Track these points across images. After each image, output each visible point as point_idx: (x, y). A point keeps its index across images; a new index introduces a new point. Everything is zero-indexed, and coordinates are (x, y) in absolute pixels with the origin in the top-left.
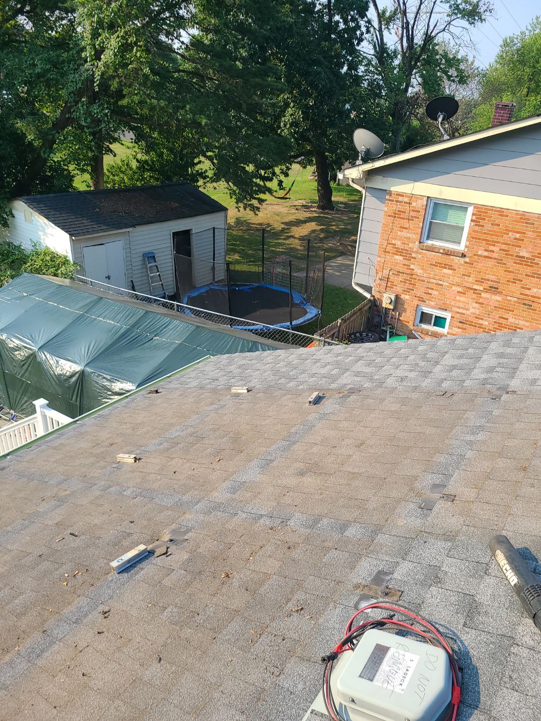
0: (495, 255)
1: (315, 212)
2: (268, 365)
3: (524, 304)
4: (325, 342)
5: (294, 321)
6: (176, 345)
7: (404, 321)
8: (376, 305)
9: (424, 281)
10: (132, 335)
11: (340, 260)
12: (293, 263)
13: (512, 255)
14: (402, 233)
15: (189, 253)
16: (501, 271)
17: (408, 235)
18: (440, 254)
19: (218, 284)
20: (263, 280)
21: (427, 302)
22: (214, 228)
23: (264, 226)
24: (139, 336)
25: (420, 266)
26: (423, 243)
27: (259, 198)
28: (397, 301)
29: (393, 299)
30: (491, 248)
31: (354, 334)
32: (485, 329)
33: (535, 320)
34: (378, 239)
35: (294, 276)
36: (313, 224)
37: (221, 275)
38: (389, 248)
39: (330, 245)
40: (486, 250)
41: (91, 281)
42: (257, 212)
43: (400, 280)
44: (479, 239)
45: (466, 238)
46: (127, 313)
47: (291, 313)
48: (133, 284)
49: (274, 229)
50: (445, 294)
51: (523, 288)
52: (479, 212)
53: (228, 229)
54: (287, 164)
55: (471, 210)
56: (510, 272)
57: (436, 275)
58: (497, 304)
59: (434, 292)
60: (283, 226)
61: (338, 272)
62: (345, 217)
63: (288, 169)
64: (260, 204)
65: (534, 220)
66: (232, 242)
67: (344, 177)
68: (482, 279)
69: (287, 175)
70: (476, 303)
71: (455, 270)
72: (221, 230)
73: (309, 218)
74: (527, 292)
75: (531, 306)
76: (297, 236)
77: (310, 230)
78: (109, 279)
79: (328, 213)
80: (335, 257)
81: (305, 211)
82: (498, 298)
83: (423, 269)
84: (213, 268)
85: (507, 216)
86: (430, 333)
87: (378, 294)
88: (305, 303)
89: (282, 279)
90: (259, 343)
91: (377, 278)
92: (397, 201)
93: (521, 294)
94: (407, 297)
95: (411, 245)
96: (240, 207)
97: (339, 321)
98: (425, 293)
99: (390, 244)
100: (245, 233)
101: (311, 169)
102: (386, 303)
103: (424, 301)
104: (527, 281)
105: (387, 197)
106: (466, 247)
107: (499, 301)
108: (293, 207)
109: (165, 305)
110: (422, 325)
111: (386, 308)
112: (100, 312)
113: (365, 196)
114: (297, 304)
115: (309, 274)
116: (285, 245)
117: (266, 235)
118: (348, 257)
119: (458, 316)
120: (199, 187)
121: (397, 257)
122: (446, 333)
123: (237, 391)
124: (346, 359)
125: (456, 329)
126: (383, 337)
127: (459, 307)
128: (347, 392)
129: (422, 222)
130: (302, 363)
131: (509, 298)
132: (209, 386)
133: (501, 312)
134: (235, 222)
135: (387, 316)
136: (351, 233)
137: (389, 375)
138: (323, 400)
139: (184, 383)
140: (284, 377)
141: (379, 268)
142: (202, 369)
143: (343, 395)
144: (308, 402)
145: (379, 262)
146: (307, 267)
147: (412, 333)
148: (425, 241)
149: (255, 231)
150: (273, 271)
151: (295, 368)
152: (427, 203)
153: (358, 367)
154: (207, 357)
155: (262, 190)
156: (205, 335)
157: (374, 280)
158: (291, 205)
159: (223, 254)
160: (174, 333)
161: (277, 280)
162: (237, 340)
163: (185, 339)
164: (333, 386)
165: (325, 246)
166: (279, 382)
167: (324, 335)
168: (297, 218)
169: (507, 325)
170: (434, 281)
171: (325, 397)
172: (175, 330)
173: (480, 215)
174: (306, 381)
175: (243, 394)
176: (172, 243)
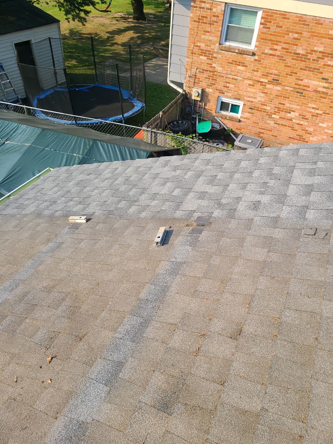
0: (278, 53)
1: (131, 23)
2: (106, 181)
3: (298, 92)
4: (152, 132)
5: (125, 114)
6: (26, 148)
7: (209, 110)
8: (187, 98)
9: (223, 77)
11: (154, 62)
12: (119, 65)
13: (291, 53)
14: (206, 37)
15: (32, 62)
16: (281, 66)
17: (211, 38)
18: (235, 54)
19: (61, 86)
20: (97, 81)
21: (226, 93)
22: (49, 38)
23: (93, 36)
25: (220, 64)
26: (222, 44)
27: (85, 10)
28: (203, 94)
29: (200, 93)
30: (275, 47)
31: (172, 122)
32: (268, 112)
33: (304, 104)
34: (186, 42)
35: (121, 76)
36: (131, 32)
37: (62, 79)
38: (196, 50)
39: (146, 49)
40: (271, 49)
42: (85, 23)
43: (205, 76)
44: (266, 39)
45: (256, 39)
47: (122, 108)
49: (101, 37)
50: (239, 86)
51: (297, 79)
52: (267, 15)
53: (63, 39)
55: (260, 14)
56: (289, 66)
57: (232, 71)
58: (277, 93)
59: (231, 86)
60: (108, 35)
61: (154, 71)
62: (155, 26)
64: (86, 15)
65: (310, 22)
66: (68, 50)
68: (267, 73)
70: (262, 93)
71: (246, 66)
72: (55, 40)
73: (128, 27)
74: (300, 82)
75: (302, 93)
76: (119, 43)
77: (129, 38)
79: (141, 23)
80: (150, 59)
81: (124, 22)
82: (279, 88)
83: (222, 67)
84: (55, 73)
85: (288, 19)
86: (228, 118)
87: (188, 89)
88: (132, 98)
89: (112, 80)
90: (99, 140)
91: (187, 76)
92: (200, 8)
93: (296, 84)
94: (210, 90)
95: (212, 47)
96: (69, 18)
97: (161, 113)
98: (224, 86)
99: (196, 46)
100: (78, 42)
102: (194, 96)
103: (223, 93)
104: (301, 74)
105: (192, 4)
106: (256, 46)
107: (279, 91)
108: (114, 19)
109: (16, 109)
110: (222, 112)
111: (195, 100)
113: (174, 3)
114: (126, 99)
115: (133, 74)
116: (111, 50)
117: (95, 43)
118: (162, 59)
119: (249, 103)
120: (33, 3)
121: (202, 57)
122: (239, 117)
123: (75, 221)
124: (185, 174)
125: (247, 114)
126: (193, 122)
127: (249, 97)
128: (196, 224)
129: (221, 26)
130: (140, 180)
131: (286, 88)
132: (46, 212)
133: (280, 99)
134: (69, 33)
135: (195, 107)
136: (161, 39)
137: (239, 199)
138: (172, 237)
139: (21, 207)
140: (124, 198)
141: (188, 67)
142: (41, 187)
143: (193, 230)
144: (155, 244)
145: (188, 62)
146: (131, 69)
147: (215, 119)
148: (224, 42)
149: (86, 40)
150: (104, 73)
151: (134, 186)
152: (225, 10)
153: (200, 185)
154: (47, 170)
155: (86, 3)
156: (51, 136)
157: (184, 78)
158: (112, 17)
159: (62, 60)
160: (23, 136)
161: (108, 81)
162: (79, 140)
163: (33, 142)
164: (179, 214)
165: (142, 50)
166: (119, 206)
167: (150, 126)
168: (118, 28)
169: (284, 109)
170: (231, 76)
171: (172, 231)
172: (24, 134)
173: (268, 19)
174: (148, 206)
175: (82, 225)
176: (16, 53)
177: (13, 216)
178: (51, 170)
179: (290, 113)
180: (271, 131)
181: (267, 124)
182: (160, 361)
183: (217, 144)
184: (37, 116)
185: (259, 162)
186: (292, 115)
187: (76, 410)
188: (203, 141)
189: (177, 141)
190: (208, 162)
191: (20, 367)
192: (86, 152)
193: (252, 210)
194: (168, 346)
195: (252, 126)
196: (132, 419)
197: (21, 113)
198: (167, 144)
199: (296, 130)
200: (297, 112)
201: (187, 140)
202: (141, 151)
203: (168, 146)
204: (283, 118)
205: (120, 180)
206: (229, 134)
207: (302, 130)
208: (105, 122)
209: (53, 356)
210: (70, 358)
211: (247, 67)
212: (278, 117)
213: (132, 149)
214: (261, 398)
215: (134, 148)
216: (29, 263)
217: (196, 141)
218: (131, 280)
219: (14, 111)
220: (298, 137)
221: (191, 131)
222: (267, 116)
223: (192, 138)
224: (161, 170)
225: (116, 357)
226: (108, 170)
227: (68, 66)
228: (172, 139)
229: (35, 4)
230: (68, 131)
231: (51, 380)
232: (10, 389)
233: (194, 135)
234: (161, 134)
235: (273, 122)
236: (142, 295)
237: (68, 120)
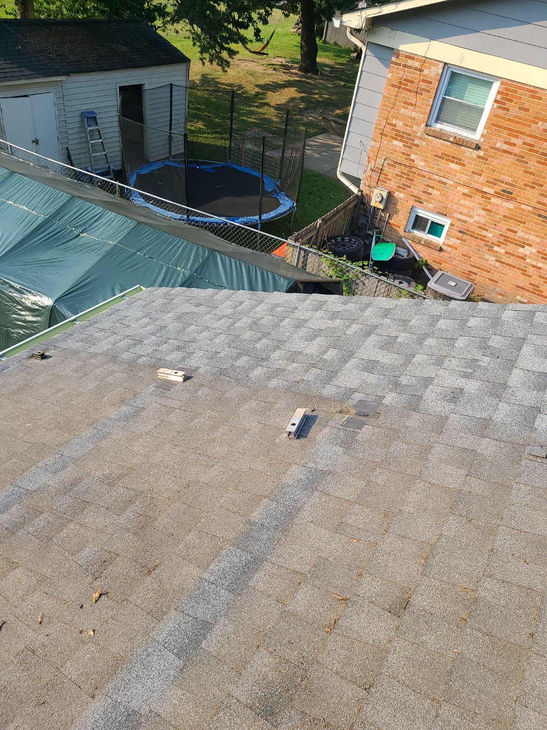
0: (516, 150)
1: (295, 75)
3: (539, 215)
4: (301, 249)
5: (264, 215)
6: (109, 248)
7: (395, 225)
8: (364, 204)
9: (424, 177)
10: (52, 229)
11: (321, 139)
12: (267, 139)
13: (537, 152)
14: (407, 111)
15: (140, 118)
16: (520, 171)
17: (414, 114)
18: (449, 143)
19: (176, 160)
20: (230, 159)
21: (425, 203)
22: (171, 85)
23: (235, 88)
24: (61, 231)
25: (423, 156)
26: (431, 126)
27: (230, 48)
28: (389, 200)
29: (385, 197)
30: (513, 140)
31: (335, 237)
32: (488, 242)
34: (374, 116)
35: (268, 156)
36: (293, 89)
37: (179, 148)
38: (388, 130)
39: (311, 118)
40: (506, 143)
41: (11, 146)
42: (226, 69)
43: (396, 172)
44: (500, 127)
45: (484, 124)
46: (46, 197)
47: (260, 205)
48: (69, 153)
49: (246, 92)
50: (448, 195)
51: (542, 195)
52: (506, 89)
53: (190, 88)
54: (267, 8)
55: (496, 86)
56: (531, 173)
57: (440, 170)
58: (507, 213)
59: (436, 193)
60: (257, 90)
61: (318, 154)
62: (330, 84)
63: (268, 14)
64: (230, 57)
66: (195, 106)
67: (341, 25)
68: (495, 179)
69: (265, 22)
70: (483, 209)
71: (463, 165)
72: (180, 88)
73: (289, 81)
74: (545, 200)
76: (272, 104)
77: (288, 98)
78: (37, 144)
79: (310, 78)
80: (314, 135)
81: (284, 73)
82: (510, 205)
83: (425, 161)
84: (170, 139)
85: (540, 99)
86: (422, 243)
87: (368, 188)
88: (278, 191)
89: (252, 159)
90: (219, 252)
91: (369, 168)
92: (405, 66)
93: (539, 203)
94: (402, 195)
95: (415, 128)
96: (205, 59)
97: (319, 221)
98: (424, 192)
99: (389, 124)
100: (211, 95)
101: (295, 18)
102: (375, 202)
103: (421, 203)
105: (394, 59)
106: (483, 136)
107: (510, 209)
108: (271, 66)
109: (104, 186)
110: (414, 231)
111: (375, 207)
112: (10, 193)
113: (365, 55)
114: (270, 192)
115: (285, 154)
116: (258, 114)
117: (236, 100)
118: (333, 136)
119: (459, 224)
120: (156, 29)
121: (395, 142)
122: (441, 244)
123: (167, 377)
124: (349, 326)
125: (454, 240)
126: (366, 242)
127: (461, 213)
128: (355, 412)
129: (433, 97)
130: (276, 325)
131: (523, 206)
132: (125, 356)
133: (511, 223)
134: (200, 80)
135: (374, 218)
136: (336, 105)
137: (427, 382)
138: (315, 428)
139: (90, 340)
140: (246, 352)
141: (371, 155)
142: (124, 313)
143: (348, 420)
144: (287, 435)
145: (373, 147)
146: (284, 145)
147: (402, 241)
148: (433, 124)
149: (223, 93)
150: (243, 147)
151: (266, 335)
152: (442, 72)
153: (370, 350)
154: (136, 288)
155: (233, 38)
156: (148, 235)
157: (364, 171)
158: (268, 62)
159: (183, 120)
160: (107, 229)
161: (247, 160)
162: (190, 246)
163: (120, 240)
164: (329, 391)
165: (305, 119)
166: (238, 363)
167: (300, 240)
168: (274, 81)
169: (515, 239)
170: (437, 177)
171: (316, 417)
172: (109, 225)
173: (507, 95)
174: (283, 370)
175: (176, 385)
176: (119, 101)
177: (75, 353)
178: (141, 290)
179: (523, 247)
180: (489, 272)
181: (484, 259)
182: (271, 631)
183: (400, 281)
184: (133, 200)
185: (469, 324)
186: (527, 250)
187: (125, 690)
188: (379, 274)
189: (338, 269)
190: (386, 313)
191: (50, 600)
192: (196, 267)
193: (448, 402)
194: (287, 609)
195: (460, 261)
196: (213, 721)
197: (110, 192)
198: (321, 271)
199: (531, 277)
200: (535, 248)
201: (355, 268)
202: (280, 278)
203: (323, 275)
204: (512, 254)
205: (245, 321)
206: (420, 267)
207: (540, 276)
208: (232, 224)
209: (103, 591)
210: (128, 600)
211: (465, 166)
212: (502, 251)
213: (267, 272)
214: (428, 722)
215: (271, 272)
216: (88, 432)
217: (368, 273)
218: (241, 488)
219: (101, 188)
220: (531, 288)
221: (361, 255)
222: (485, 247)
223: (363, 267)
224: (310, 315)
225: (201, 612)
226: (228, 303)
227: (190, 129)
228: (330, 264)
229: (159, 32)
230: (174, 231)
231: (93, 631)
232: (30, 634)
233: (366, 263)
234: (315, 254)
235: (494, 259)
236: (256, 516)
237: (176, 213)
